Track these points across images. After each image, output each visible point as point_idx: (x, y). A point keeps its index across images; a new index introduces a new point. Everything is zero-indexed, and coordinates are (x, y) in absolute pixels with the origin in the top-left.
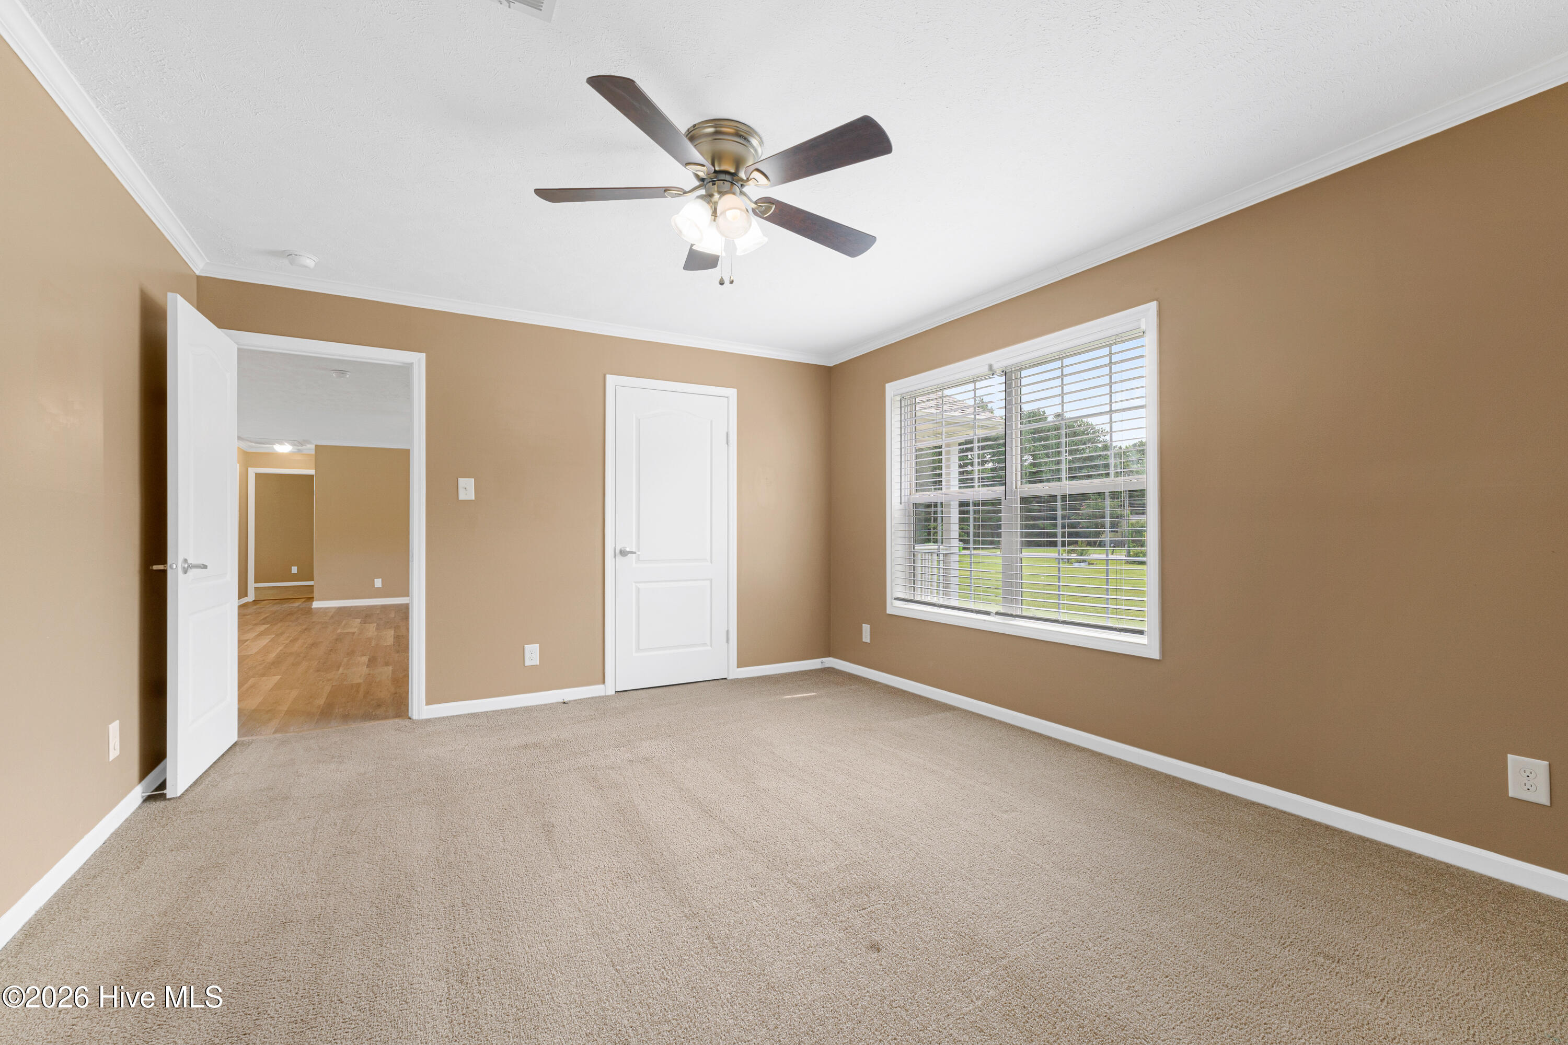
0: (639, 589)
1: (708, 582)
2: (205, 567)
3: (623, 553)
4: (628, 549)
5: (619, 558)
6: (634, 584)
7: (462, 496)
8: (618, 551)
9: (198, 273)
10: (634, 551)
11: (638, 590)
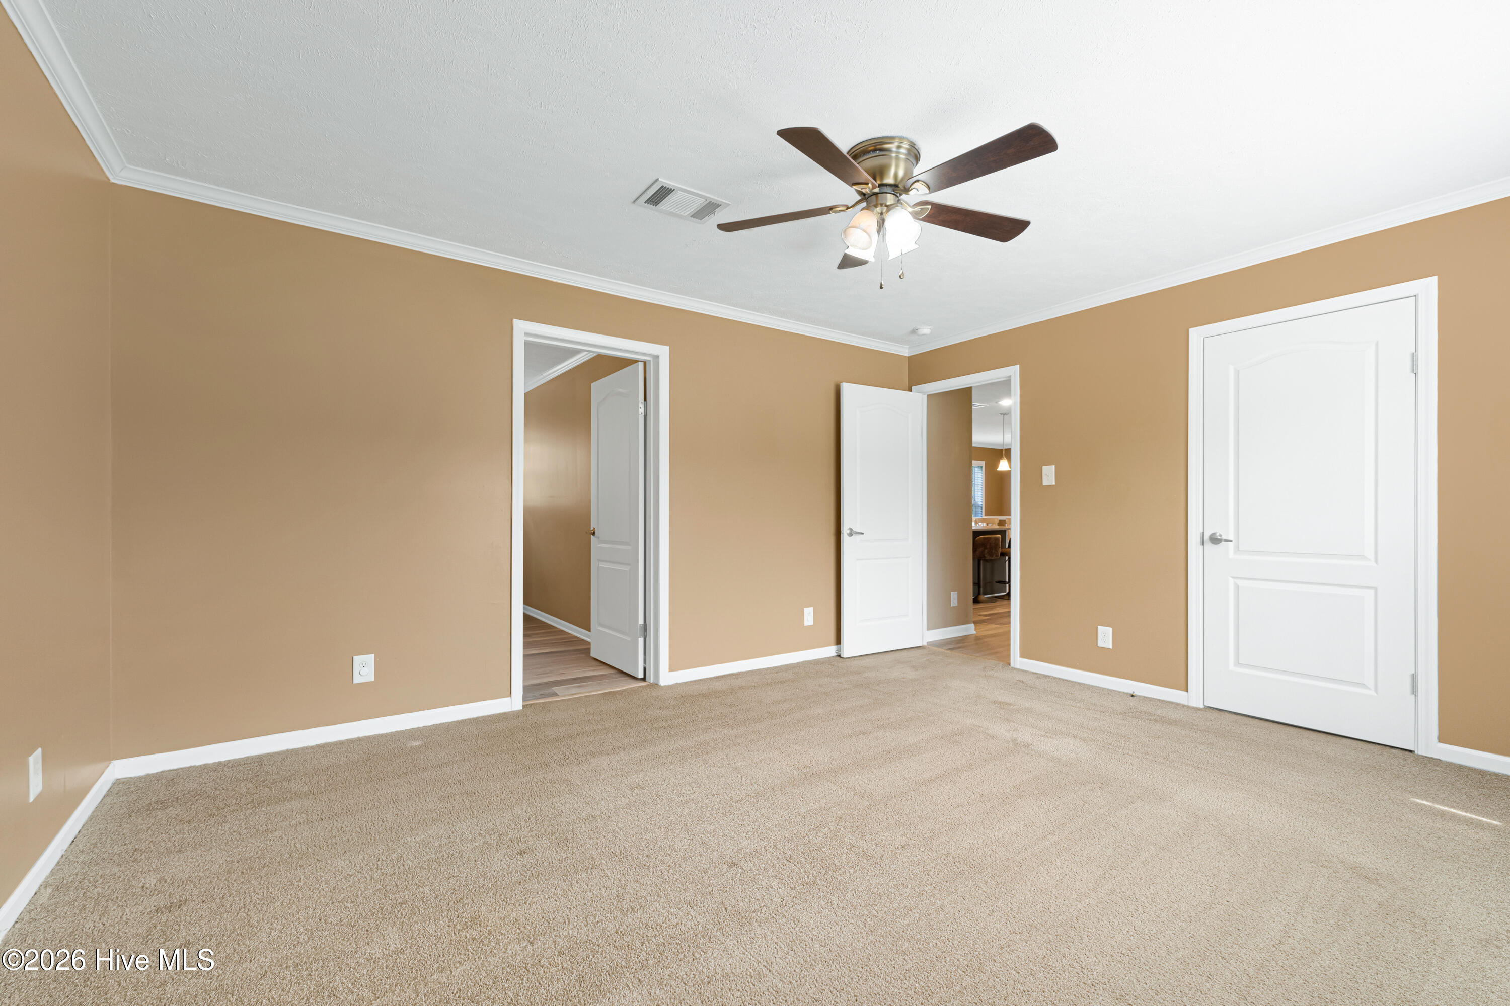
0: (1238, 586)
1: (1372, 591)
2: (863, 534)
3: (1215, 540)
4: (1224, 537)
5: (1209, 546)
6: (1231, 581)
7: (1045, 482)
8: (1206, 537)
9: (907, 355)
10: (1230, 538)
11: (1237, 588)
